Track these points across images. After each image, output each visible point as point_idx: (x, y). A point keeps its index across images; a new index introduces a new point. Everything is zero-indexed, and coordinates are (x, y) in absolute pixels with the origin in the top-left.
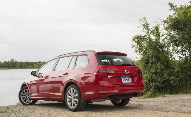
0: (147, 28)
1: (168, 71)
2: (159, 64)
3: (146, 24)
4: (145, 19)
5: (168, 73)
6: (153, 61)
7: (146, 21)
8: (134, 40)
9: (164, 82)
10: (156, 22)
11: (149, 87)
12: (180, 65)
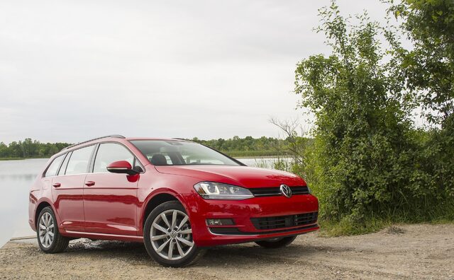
0: (341, 35)
1: (404, 156)
2: (375, 136)
3: (339, 21)
4: (336, 7)
5: (402, 162)
6: (356, 128)
7: (338, 14)
8: (300, 70)
9: (391, 187)
10: (364, 16)
11: (347, 201)
12: (436, 138)
